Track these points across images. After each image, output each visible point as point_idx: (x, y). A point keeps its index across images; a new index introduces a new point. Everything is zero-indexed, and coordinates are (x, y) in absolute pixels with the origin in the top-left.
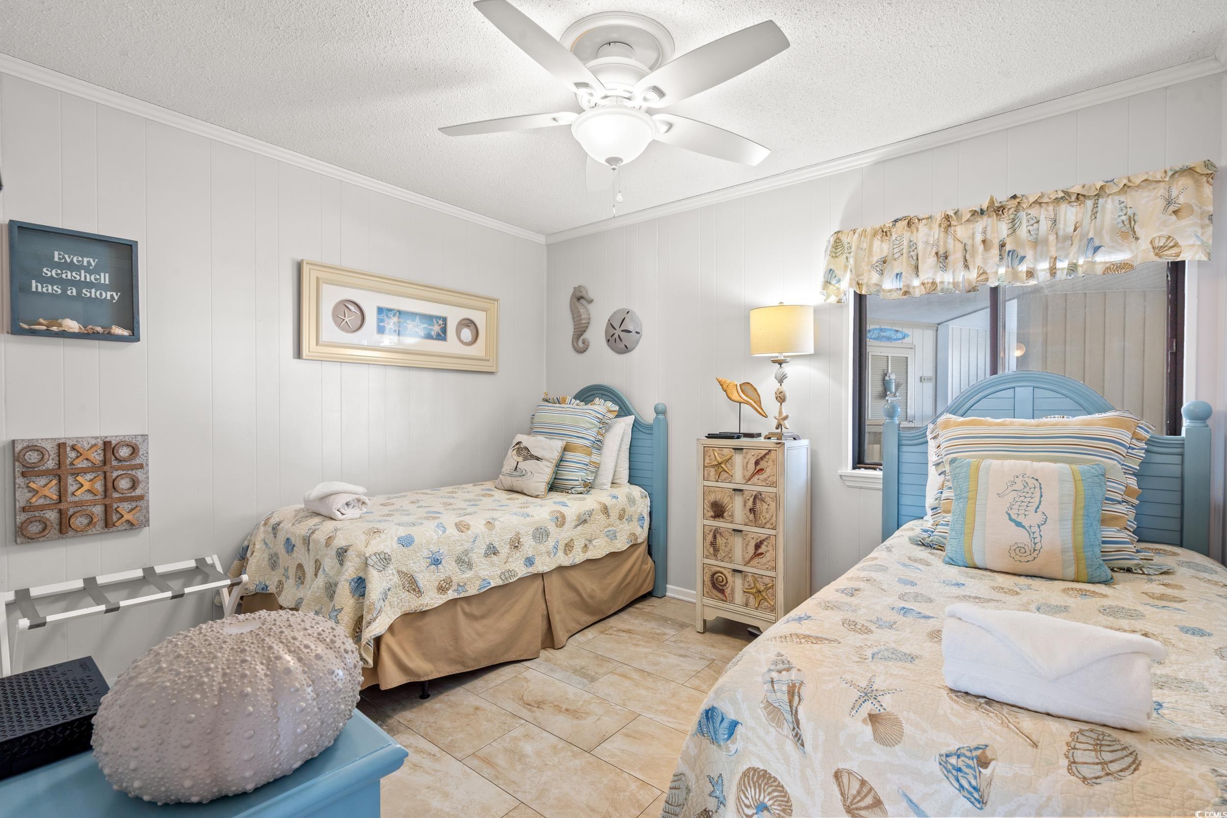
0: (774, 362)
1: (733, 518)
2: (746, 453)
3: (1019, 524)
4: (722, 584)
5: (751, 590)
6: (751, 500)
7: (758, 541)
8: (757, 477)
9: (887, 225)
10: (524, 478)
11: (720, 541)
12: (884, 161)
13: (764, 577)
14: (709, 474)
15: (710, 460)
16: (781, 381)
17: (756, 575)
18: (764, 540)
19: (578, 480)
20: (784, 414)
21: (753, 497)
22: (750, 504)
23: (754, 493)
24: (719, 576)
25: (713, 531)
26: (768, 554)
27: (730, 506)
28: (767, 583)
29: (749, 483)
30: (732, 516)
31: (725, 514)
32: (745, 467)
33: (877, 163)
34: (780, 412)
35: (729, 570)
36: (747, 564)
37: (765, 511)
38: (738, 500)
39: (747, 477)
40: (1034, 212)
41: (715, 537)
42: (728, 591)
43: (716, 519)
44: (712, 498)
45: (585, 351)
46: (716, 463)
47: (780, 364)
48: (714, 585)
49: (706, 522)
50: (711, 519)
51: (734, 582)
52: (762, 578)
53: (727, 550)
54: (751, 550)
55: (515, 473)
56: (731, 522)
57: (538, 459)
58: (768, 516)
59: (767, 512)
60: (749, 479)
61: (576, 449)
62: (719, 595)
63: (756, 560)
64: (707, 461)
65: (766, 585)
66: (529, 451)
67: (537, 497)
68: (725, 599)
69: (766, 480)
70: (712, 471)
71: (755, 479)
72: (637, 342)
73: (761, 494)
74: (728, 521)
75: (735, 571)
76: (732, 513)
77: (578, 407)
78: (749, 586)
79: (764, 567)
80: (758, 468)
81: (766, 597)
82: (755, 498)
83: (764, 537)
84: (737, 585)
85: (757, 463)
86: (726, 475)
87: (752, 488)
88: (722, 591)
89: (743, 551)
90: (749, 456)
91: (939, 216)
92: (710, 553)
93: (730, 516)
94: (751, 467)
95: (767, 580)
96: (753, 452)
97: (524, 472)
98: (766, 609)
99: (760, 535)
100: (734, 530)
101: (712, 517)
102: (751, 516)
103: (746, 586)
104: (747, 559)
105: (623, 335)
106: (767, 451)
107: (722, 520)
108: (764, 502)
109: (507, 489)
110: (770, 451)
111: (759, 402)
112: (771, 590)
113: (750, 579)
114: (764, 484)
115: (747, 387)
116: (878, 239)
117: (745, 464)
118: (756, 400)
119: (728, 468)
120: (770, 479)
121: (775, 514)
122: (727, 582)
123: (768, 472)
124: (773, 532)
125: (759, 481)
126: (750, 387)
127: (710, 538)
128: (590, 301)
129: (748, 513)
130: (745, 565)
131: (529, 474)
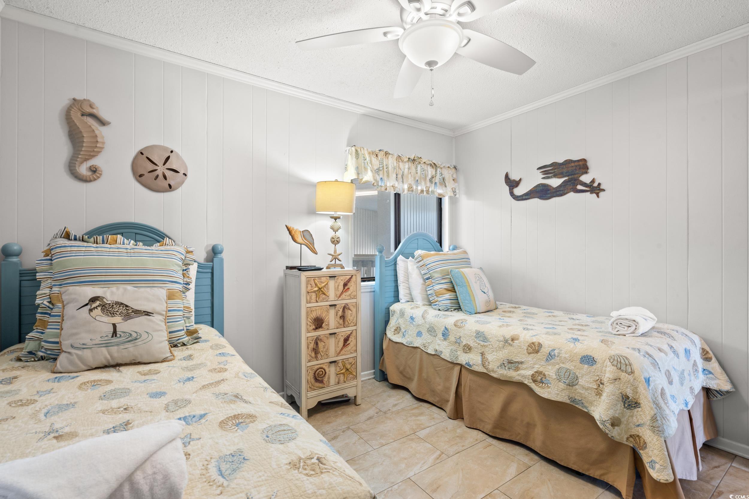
0: (332, 217)
1: (329, 326)
2: (337, 279)
3: (484, 293)
4: (322, 376)
5: (342, 372)
6: (341, 310)
7: (346, 337)
8: (344, 294)
9: (377, 151)
10: (139, 342)
11: (321, 345)
12: (367, 115)
13: (349, 359)
14: (311, 298)
15: (312, 287)
16: (335, 231)
17: (344, 360)
18: (350, 335)
19: (184, 330)
21: (342, 308)
22: (340, 313)
23: (343, 305)
24: (320, 371)
25: (314, 340)
26: (351, 344)
27: (327, 318)
28: (351, 362)
29: (340, 299)
30: (328, 325)
31: (324, 325)
32: (337, 289)
34: (335, 252)
35: (326, 364)
36: (338, 354)
37: (350, 315)
38: (332, 312)
39: (338, 296)
40: (423, 166)
41: (317, 344)
42: (325, 379)
43: (317, 330)
44: (314, 315)
46: (316, 289)
47: (336, 219)
48: (316, 380)
49: (309, 335)
50: (313, 331)
51: (329, 371)
52: (348, 360)
53: (325, 350)
54: (341, 344)
55: (115, 340)
56: (328, 329)
57: (147, 314)
58: (351, 318)
59: (351, 316)
60: (340, 296)
61: (174, 295)
62: (321, 385)
63: (345, 349)
64: (309, 288)
65: (351, 363)
66: (127, 306)
67: (164, 361)
68: (323, 386)
69: (350, 295)
70: (314, 296)
71: (343, 296)
72: (183, 182)
73: (348, 305)
74: (325, 329)
75: (331, 362)
76: (328, 323)
77: (136, 247)
78: (340, 369)
79: (349, 353)
80: (346, 288)
81: (351, 371)
82: (344, 308)
83: (349, 333)
84: (332, 371)
85: (345, 285)
86: (324, 296)
87: (341, 303)
88: (322, 382)
89: (335, 347)
90: (339, 281)
91: (396, 155)
92: (312, 357)
93: (327, 325)
94: (341, 287)
95: (351, 360)
96: (342, 278)
97: (134, 335)
98: (350, 379)
99: (346, 332)
100: (330, 334)
101: (314, 329)
102: (341, 321)
103: (338, 370)
104: (338, 352)
105: (168, 174)
106: (351, 276)
107: (321, 329)
108: (350, 310)
109: (94, 367)
110: (352, 276)
112: (353, 366)
113: (340, 364)
114: (349, 298)
116: (374, 158)
117: (337, 286)
118: (311, 243)
119: (325, 291)
120: (353, 294)
121: (355, 316)
122: (326, 373)
123: (351, 288)
124: (354, 328)
125: (346, 297)
126: (308, 233)
127: (312, 345)
128: (103, 123)
129: (339, 320)
130: (337, 356)
131: (145, 336)
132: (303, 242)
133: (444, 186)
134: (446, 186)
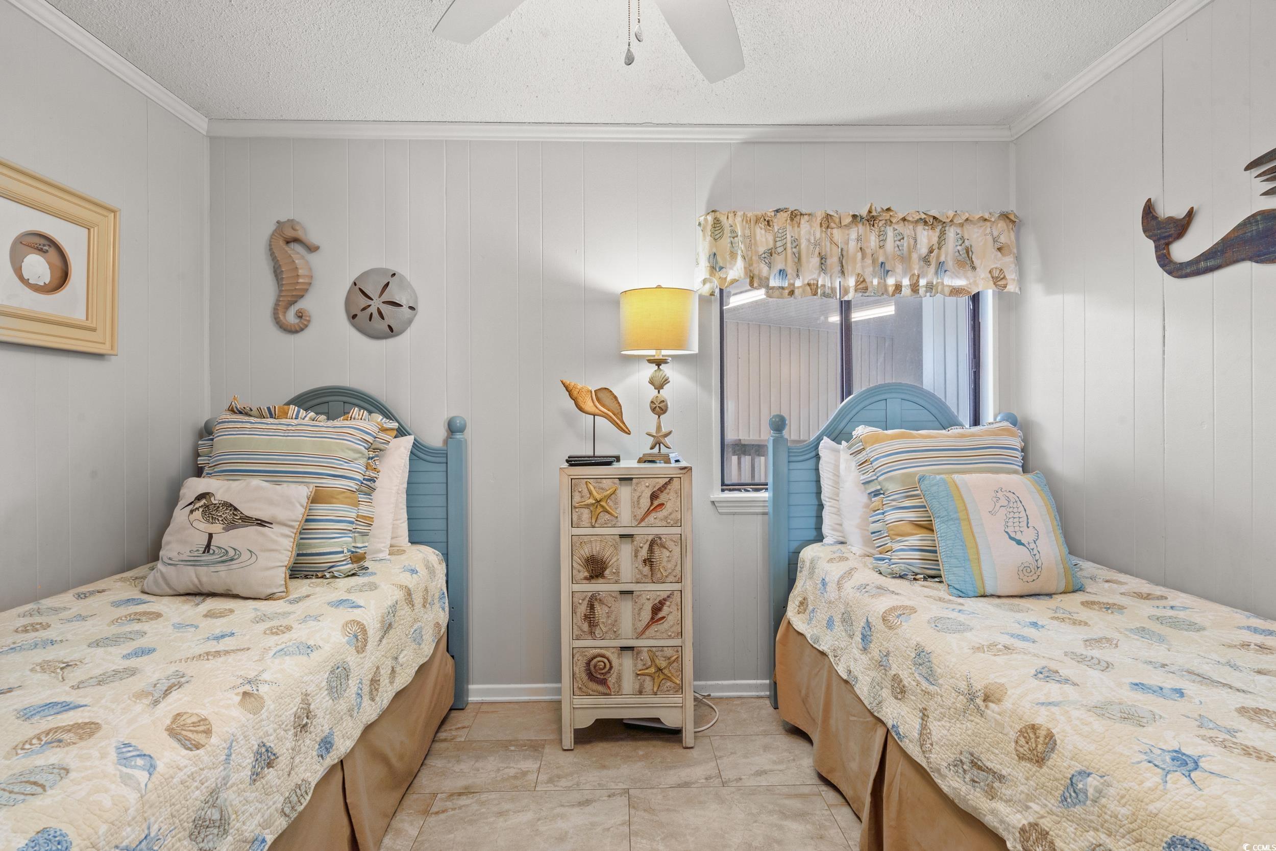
0: (650, 361)
1: (618, 576)
2: (637, 484)
3: (1019, 543)
4: (603, 671)
5: (646, 671)
6: (646, 547)
7: (657, 602)
8: (653, 515)
9: (769, 214)
10: (234, 565)
11: (600, 610)
12: (754, 143)
13: (666, 649)
14: (580, 518)
15: (582, 497)
16: (659, 388)
17: (654, 649)
18: (665, 600)
19: (343, 552)
20: (664, 430)
21: (648, 543)
22: (644, 553)
23: (650, 538)
24: (599, 662)
25: (587, 599)
26: (670, 618)
27: (614, 559)
28: (669, 655)
29: (643, 524)
30: (617, 573)
31: (607, 572)
32: (636, 503)
33: (747, 143)
34: (659, 428)
35: (613, 650)
36: (640, 635)
37: (665, 559)
38: (626, 550)
39: (639, 517)
40: (900, 228)
41: (591, 607)
42: (612, 680)
43: (593, 581)
44: (586, 551)
45: (302, 330)
46: (592, 501)
47: (659, 365)
48: (591, 676)
49: (576, 587)
50: (585, 581)
51: (621, 665)
52: (662, 651)
53: (609, 622)
54: (646, 615)
55: (206, 558)
56: (617, 582)
57: (261, 523)
58: (669, 566)
59: (669, 561)
60: (643, 519)
61: (333, 497)
62: (600, 688)
63: (655, 628)
64: (577, 498)
65: (669, 659)
66: (236, 509)
67: (269, 597)
68: (607, 691)
69: (666, 518)
70: (586, 513)
71: (651, 519)
72: (410, 322)
73: (660, 538)
74: (611, 581)
75: (623, 649)
76: (618, 569)
78: (644, 665)
79: (665, 635)
80: (656, 503)
81: (670, 675)
82: (652, 544)
83: (664, 595)
84: (626, 666)
85: (654, 497)
86: (607, 516)
87: (645, 532)
88: (603, 682)
89: (634, 619)
90: (642, 487)
91: (820, 215)
92: (584, 632)
93: (614, 573)
94: (645, 502)
95: (669, 652)
96: (647, 482)
97: (231, 553)
98: (668, 691)
99: (658, 593)
100: (622, 592)
101: (586, 578)
102: (646, 570)
103: (640, 666)
104: (640, 630)
105: (386, 309)
106: (667, 480)
107: (601, 580)
108: (665, 547)
109: (182, 592)
110: (672, 478)
111: (620, 414)
112: (675, 664)
113: (645, 655)
114: (664, 523)
115: (604, 395)
116: (761, 229)
117: (636, 499)
118: (616, 412)
119: (610, 507)
120: (673, 516)
121: (679, 562)
122: (611, 667)
123: (669, 506)
124: (677, 586)
125: (657, 521)
126: (609, 394)
127: (583, 609)
128: (312, 249)
129: (641, 567)
130: (637, 638)
131: (245, 556)
132: (597, 411)
133: (968, 267)
134: (974, 268)
